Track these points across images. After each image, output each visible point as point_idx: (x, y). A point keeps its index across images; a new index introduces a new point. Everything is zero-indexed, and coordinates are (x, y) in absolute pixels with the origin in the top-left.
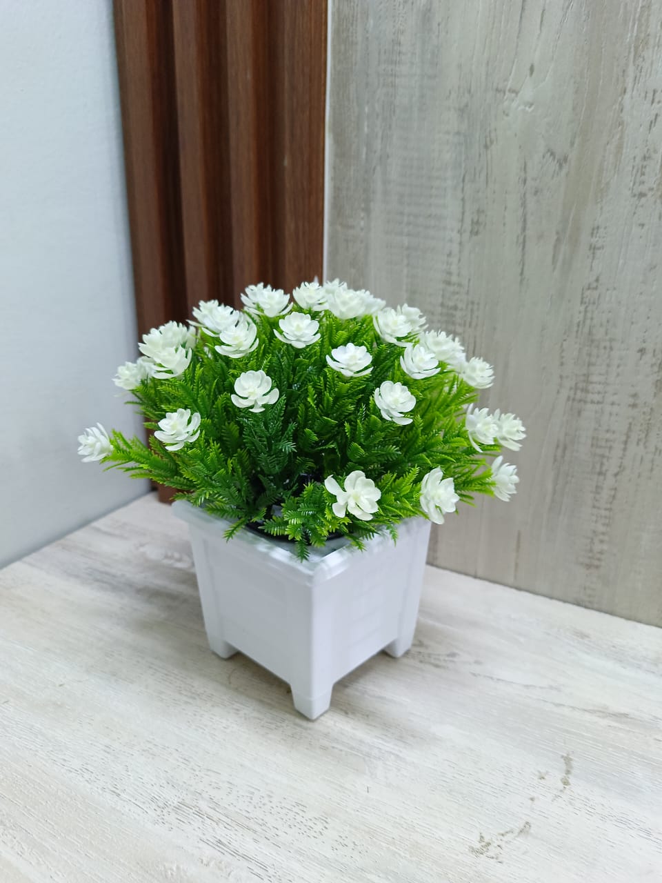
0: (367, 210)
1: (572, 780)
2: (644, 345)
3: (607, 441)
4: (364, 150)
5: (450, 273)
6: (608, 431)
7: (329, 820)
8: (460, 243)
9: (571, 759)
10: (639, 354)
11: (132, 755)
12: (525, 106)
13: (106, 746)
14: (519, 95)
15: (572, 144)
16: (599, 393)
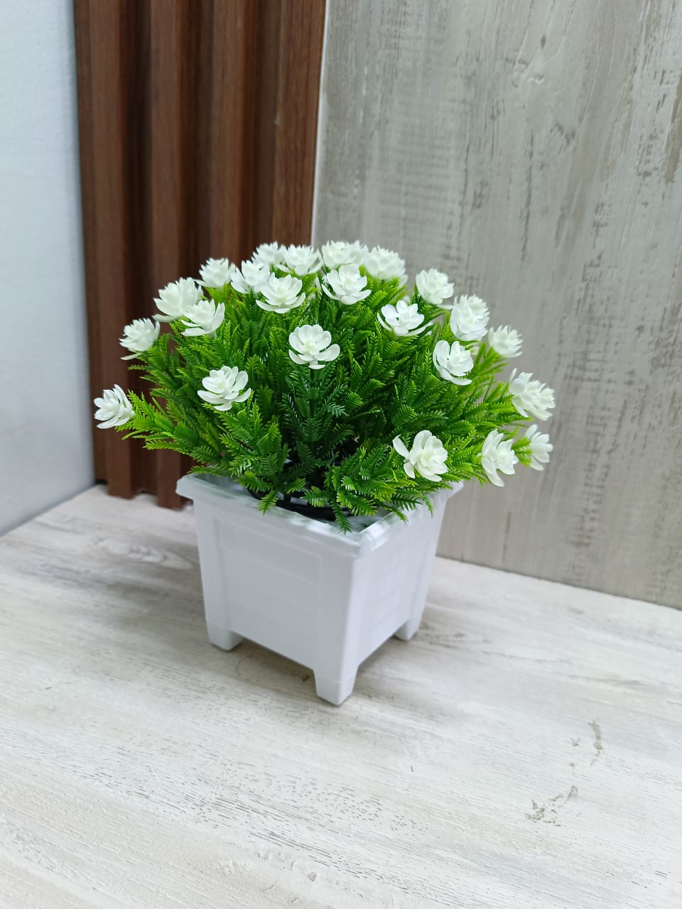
0: (362, 177)
1: (603, 744)
2: (642, 323)
3: (602, 418)
4: (362, 114)
5: (449, 247)
6: (603, 409)
7: (380, 802)
8: (462, 216)
9: (598, 726)
10: (637, 332)
11: (151, 754)
12: (535, 78)
13: (118, 748)
14: (530, 66)
15: (581, 120)
16: (596, 370)
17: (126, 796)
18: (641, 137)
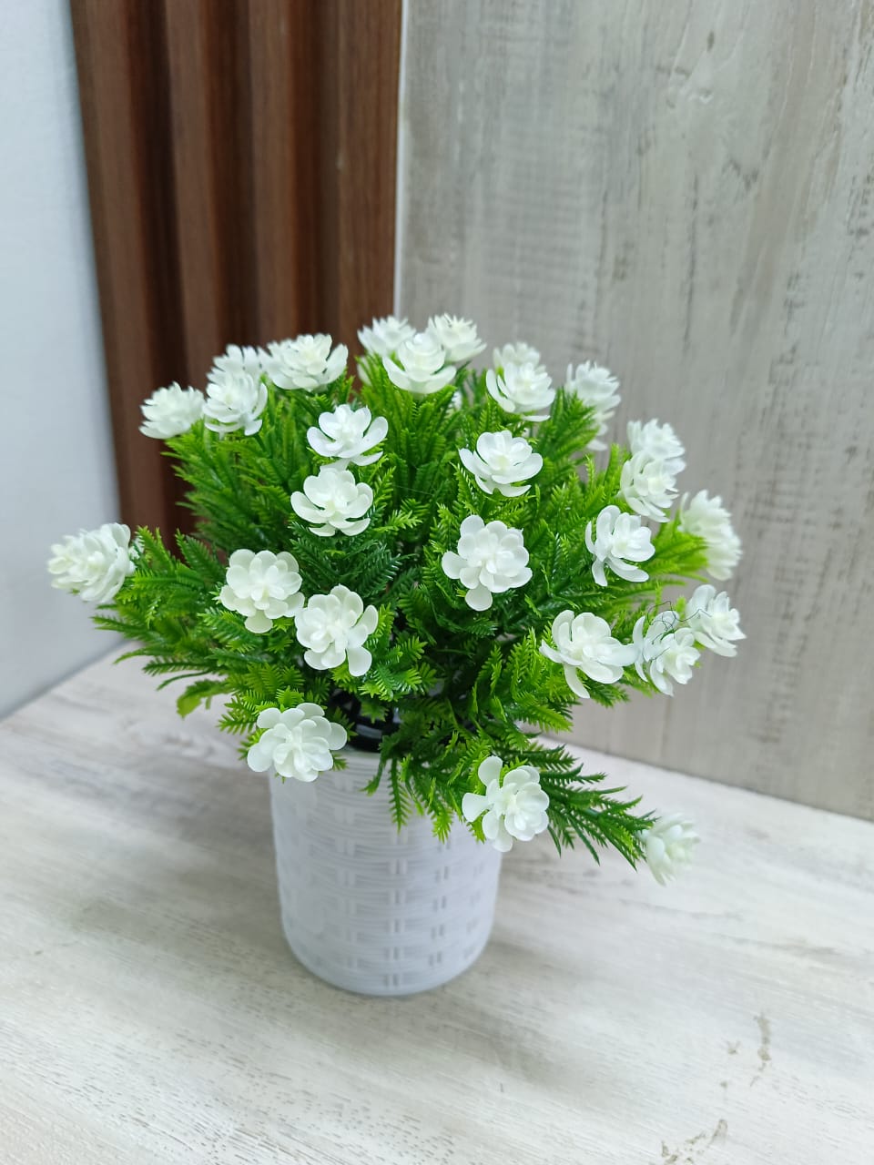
0: (461, 237)
1: (771, 1052)
2: (854, 443)
3: (797, 572)
4: (457, 148)
5: (581, 333)
6: (798, 560)
7: (453, 1140)
8: (599, 291)
9: (767, 1022)
10: (848, 455)
11: (158, 1058)
12: (700, 95)
13: (118, 1047)
14: (692, 77)
15: (766, 154)
16: (789, 507)
17: (119, 1123)
18: (854, 179)
